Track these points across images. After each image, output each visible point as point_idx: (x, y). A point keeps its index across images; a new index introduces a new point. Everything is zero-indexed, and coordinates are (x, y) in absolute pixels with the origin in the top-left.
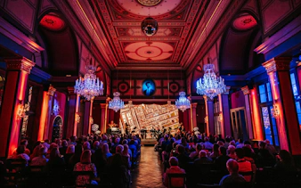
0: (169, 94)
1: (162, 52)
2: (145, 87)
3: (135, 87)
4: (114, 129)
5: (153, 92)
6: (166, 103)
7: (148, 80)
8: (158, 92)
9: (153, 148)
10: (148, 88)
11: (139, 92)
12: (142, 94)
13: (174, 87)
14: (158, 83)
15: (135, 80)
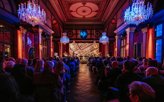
0: (95, 37)
1: (92, 11)
2: (82, 34)
3: (77, 34)
4: (66, 55)
5: (86, 36)
6: (93, 42)
7: (83, 30)
8: (89, 37)
9: (86, 65)
10: (83, 34)
11: (79, 36)
12: (80, 38)
13: (97, 34)
14: (89, 32)
15: (76, 30)
